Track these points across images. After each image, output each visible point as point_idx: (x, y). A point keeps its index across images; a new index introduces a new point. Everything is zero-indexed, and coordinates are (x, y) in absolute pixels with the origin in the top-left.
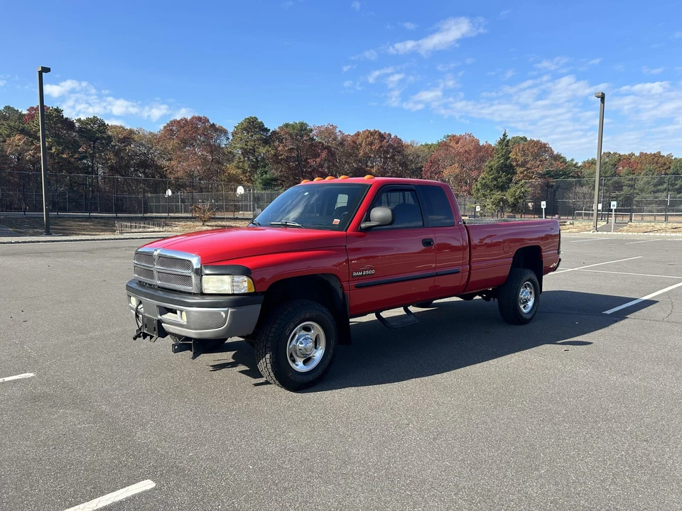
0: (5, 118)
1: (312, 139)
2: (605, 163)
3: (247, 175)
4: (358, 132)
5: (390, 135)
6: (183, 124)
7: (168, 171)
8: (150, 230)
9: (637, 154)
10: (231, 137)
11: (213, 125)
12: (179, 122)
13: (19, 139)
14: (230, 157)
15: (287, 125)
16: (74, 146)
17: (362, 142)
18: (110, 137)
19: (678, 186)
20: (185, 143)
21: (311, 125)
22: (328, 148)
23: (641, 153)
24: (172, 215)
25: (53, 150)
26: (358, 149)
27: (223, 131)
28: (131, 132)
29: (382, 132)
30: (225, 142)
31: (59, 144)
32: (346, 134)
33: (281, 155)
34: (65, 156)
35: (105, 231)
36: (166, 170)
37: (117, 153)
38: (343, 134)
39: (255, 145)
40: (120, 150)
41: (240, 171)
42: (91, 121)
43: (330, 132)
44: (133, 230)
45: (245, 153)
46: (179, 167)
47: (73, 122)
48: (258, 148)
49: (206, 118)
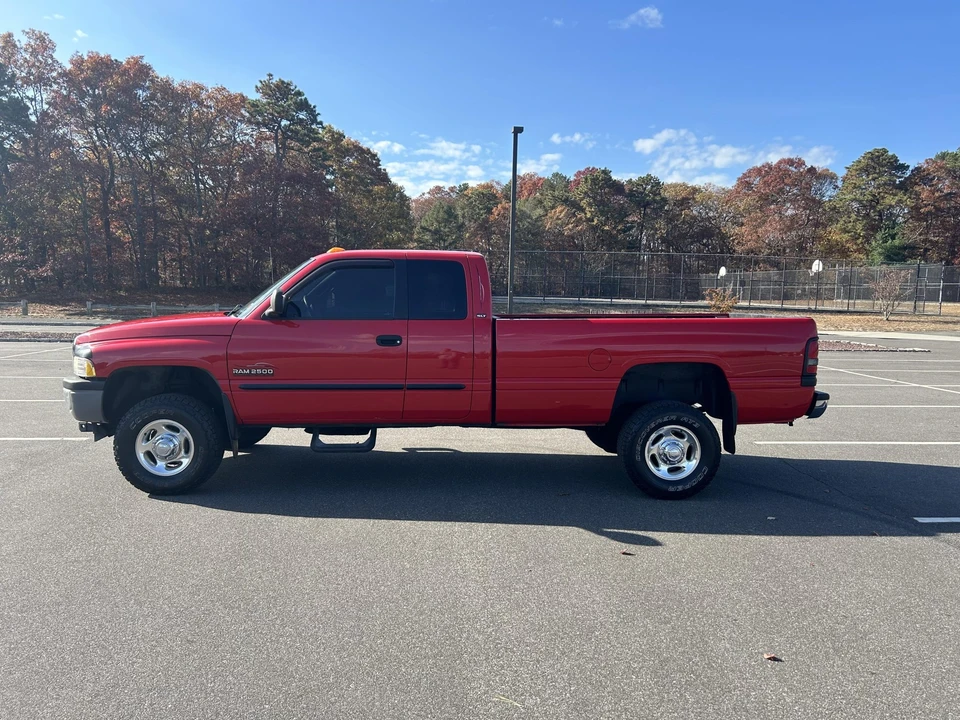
0: (552, 187)
3: (859, 241)
6: (765, 171)
7: (736, 241)
10: (841, 185)
11: (812, 170)
12: (759, 170)
13: (561, 212)
15: (943, 156)
16: (622, 214)
18: (664, 200)
20: (766, 200)
25: (596, 221)
27: (826, 177)
30: (829, 193)
31: (602, 213)
33: (926, 206)
34: (606, 228)
36: (733, 240)
37: (670, 221)
39: (879, 193)
40: (674, 216)
41: (846, 236)
42: (643, 181)
45: (862, 207)
46: (744, 236)
47: (622, 185)
48: (883, 198)
49: (800, 160)
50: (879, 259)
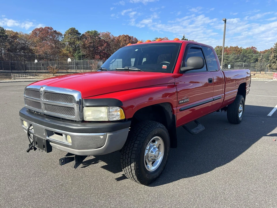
1: (100, 38)
2: (217, 50)
3: (71, 53)
4: (120, 36)
5: (133, 37)
6: (41, 30)
7: (35, 52)
8: (28, 78)
9: (229, 47)
10: (63, 37)
11: (55, 31)
12: (39, 29)
14: (63, 45)
15: (88, 32)
17: (121, 39)
18: (7, 36)
19: (244, 60)
20: (42, 39)
21: (99, 32)
22: (107, 42)
23: (231, 47)
24: (38, 71)
26: (120, 43)
27: (59, 34)
28: (17, 33)
29: (130, 36)
30: (61, 39)
32: (115, 36)
33: (87, 45)
35: (7, 78)
36: (34, 51)
37: (10, 43)
38: (113, 36)
39: (74, 40)
40: (12, 42)
41: (68, 52)
43: (107, 35)
44: (20, 78)
45: (70, 44)
46: (40, 50)
48: (76, 42)
49: (51, 28)
50: (77, 59)
